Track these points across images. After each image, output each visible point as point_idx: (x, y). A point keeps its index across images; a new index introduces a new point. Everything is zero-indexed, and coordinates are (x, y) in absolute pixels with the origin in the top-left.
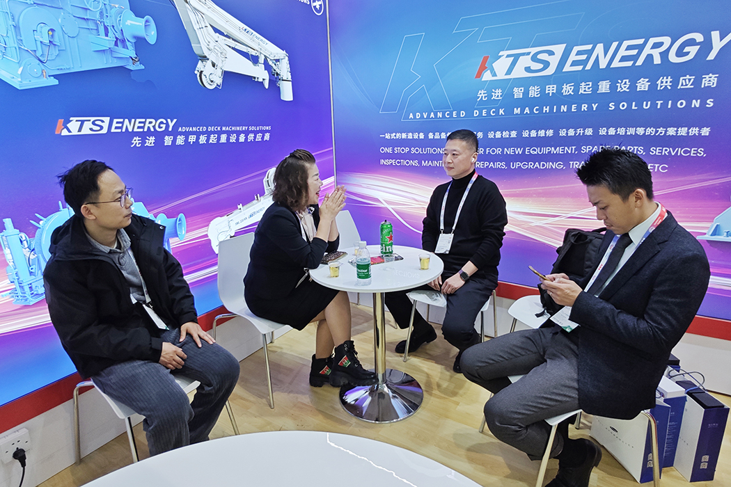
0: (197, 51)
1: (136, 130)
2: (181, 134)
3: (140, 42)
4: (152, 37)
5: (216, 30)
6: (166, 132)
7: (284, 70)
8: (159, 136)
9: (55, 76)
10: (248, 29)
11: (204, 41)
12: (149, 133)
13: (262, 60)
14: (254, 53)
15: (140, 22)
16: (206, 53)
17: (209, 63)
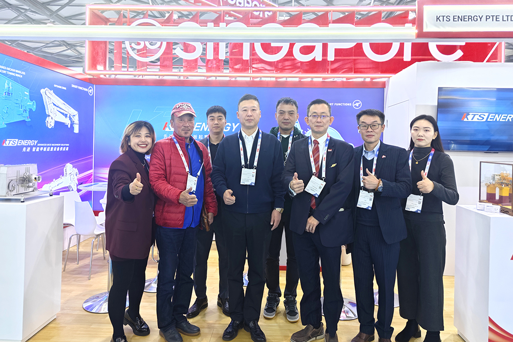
0: (47, 113)
1: (25, 145)
2: (38, 146)
3: (31, 110)
4: (34, 108)
5: (54, 105)
6: (34, 146)
7: (76, 120)
8: (32, 147)
9: (6, 124)
10: (65, 103)
11: (50, 109)
12: (29, 146)
13: (68, 116)
14: (65, 113)
15: (31, 103)
16: (50, 114)
17: (50, 118)
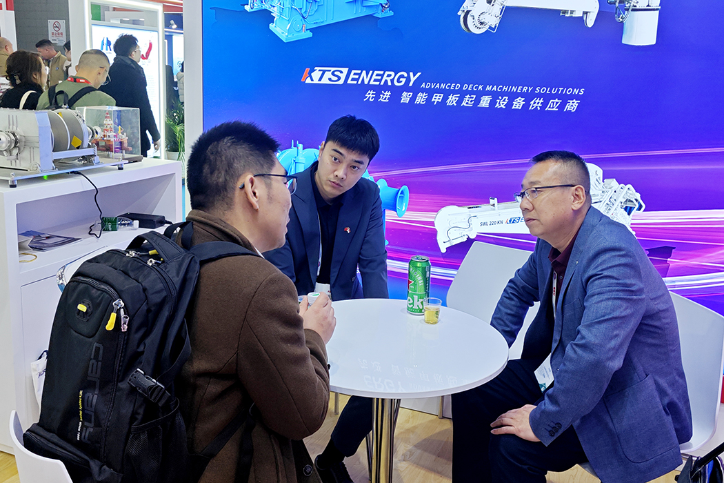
1: (372, 83)
2: (423, 91)
6: (406, 88)
8: (396, 92)
9: (311, 30)
12: (386, 87)
